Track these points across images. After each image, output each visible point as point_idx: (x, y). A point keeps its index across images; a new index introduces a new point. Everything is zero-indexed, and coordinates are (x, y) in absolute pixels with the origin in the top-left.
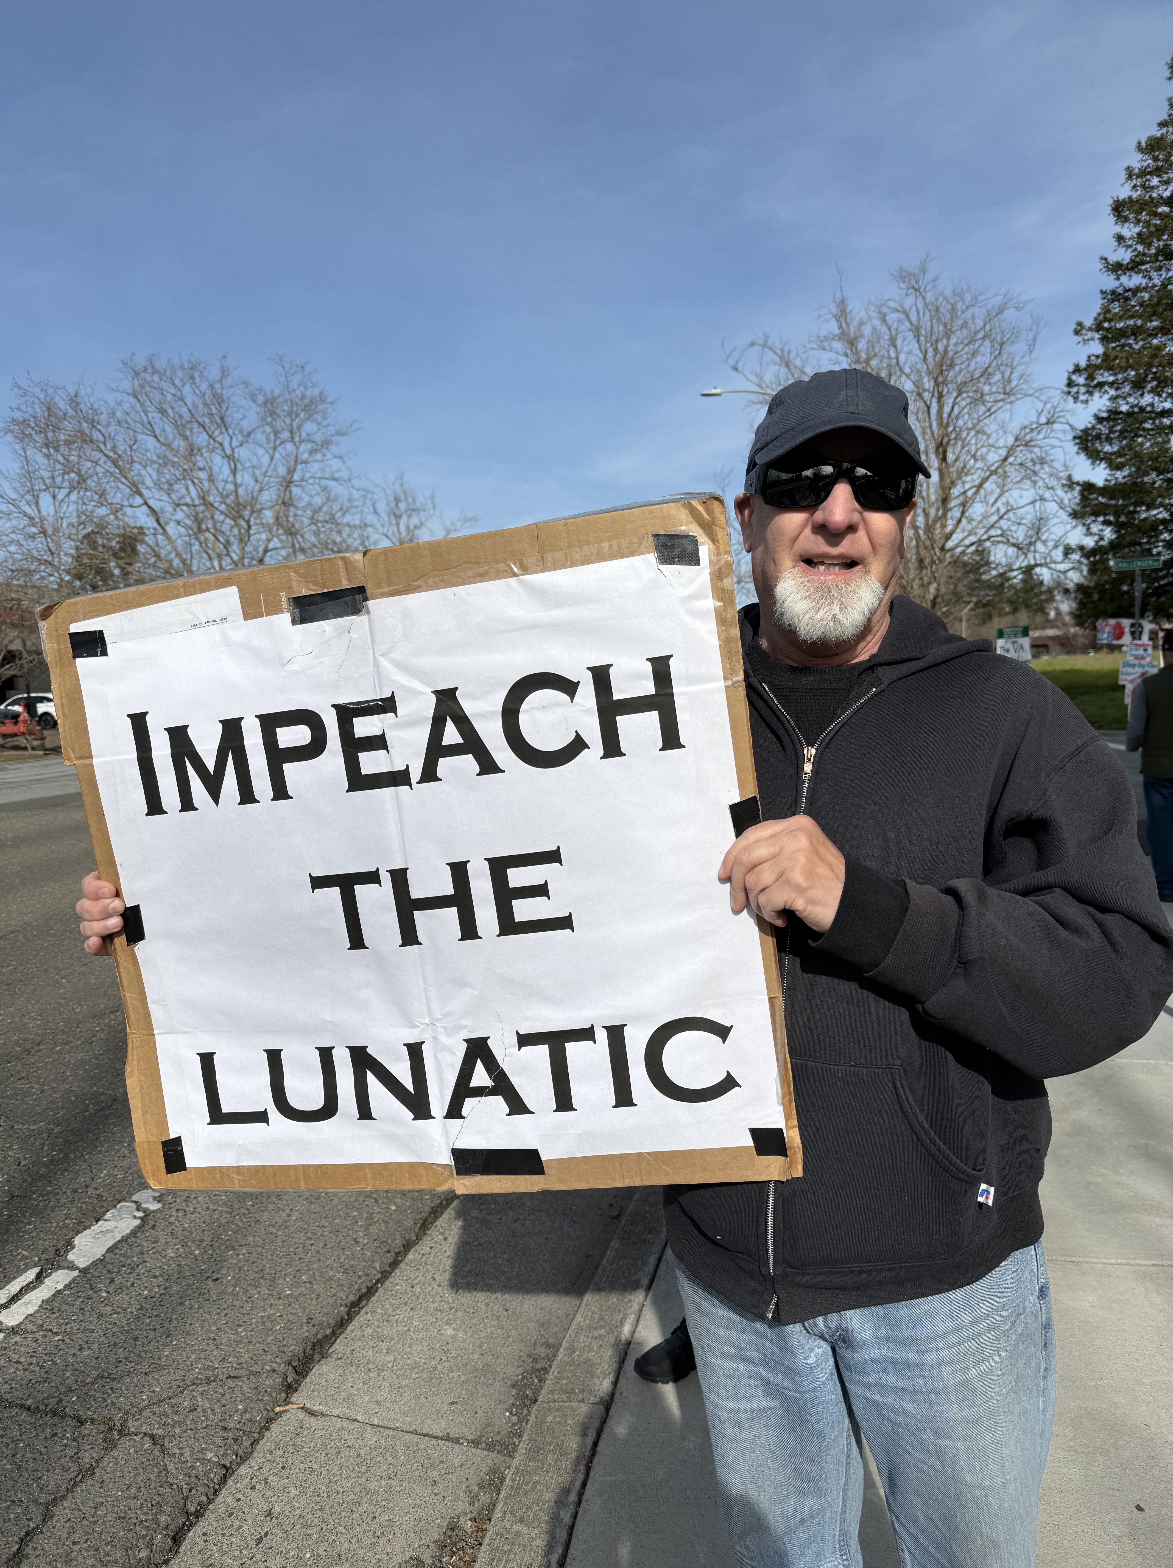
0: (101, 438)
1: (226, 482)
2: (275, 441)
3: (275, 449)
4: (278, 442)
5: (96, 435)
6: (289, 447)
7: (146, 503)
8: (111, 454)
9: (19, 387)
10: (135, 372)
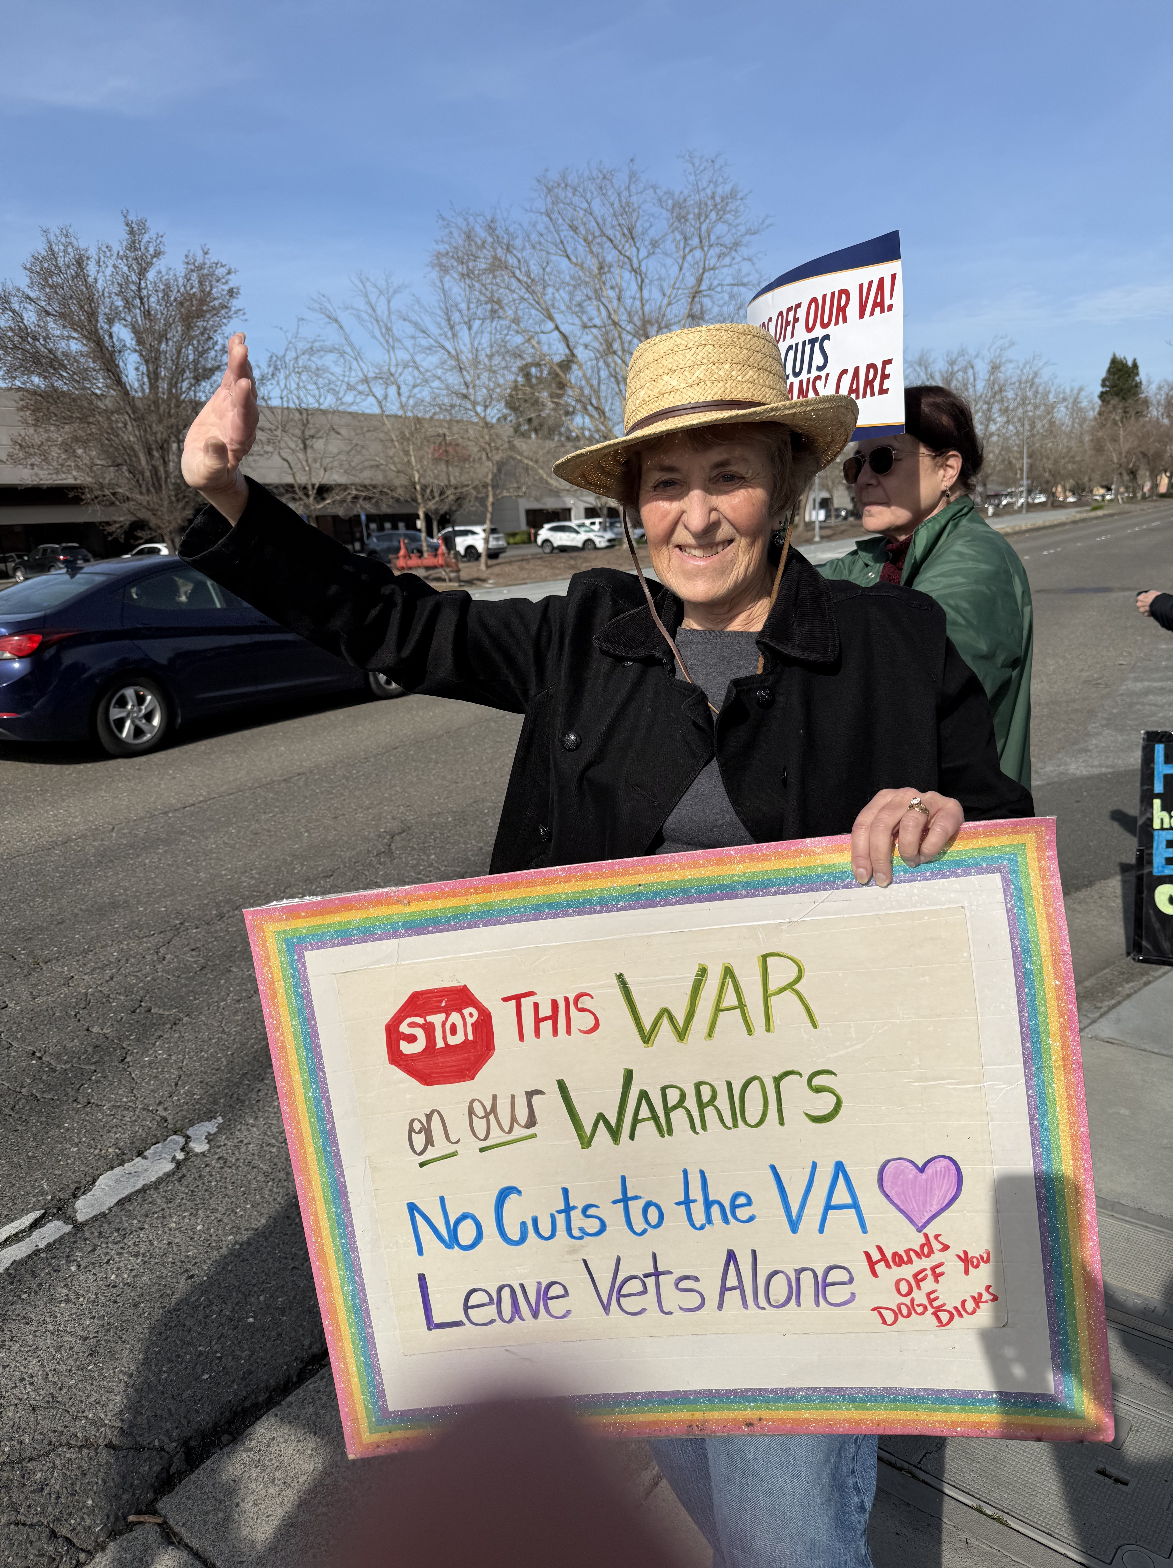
0: (516, 263)
1: (634, 298)
2: (684, 248)
3: (684, 258)
4: (687, 250)
5: (512, 261)
6: (698, 254)
7: (557, 328)
8: (525, 279)
9: (443, 219)
10: (547, 188)
